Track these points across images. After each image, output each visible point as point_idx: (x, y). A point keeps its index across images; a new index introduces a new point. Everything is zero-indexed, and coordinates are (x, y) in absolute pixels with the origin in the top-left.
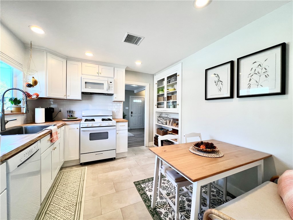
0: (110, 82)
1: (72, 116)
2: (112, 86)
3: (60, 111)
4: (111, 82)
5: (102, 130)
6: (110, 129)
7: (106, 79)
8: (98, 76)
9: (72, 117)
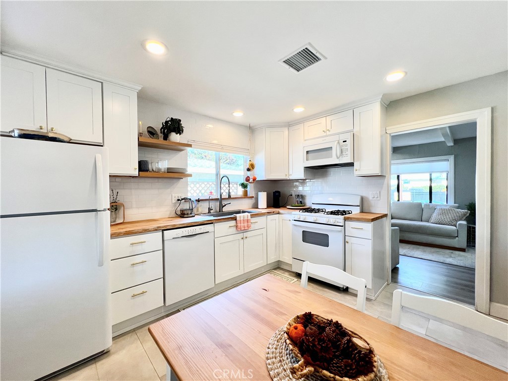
0: (344, 142)
1: (301, 202)
2: (346, 147)
3: (292, 195)
4: (346, 141)
5: (319, 229)
6: (332, 231)
7: (336, 138)
8: (326, 136)
9: (301, 204)
